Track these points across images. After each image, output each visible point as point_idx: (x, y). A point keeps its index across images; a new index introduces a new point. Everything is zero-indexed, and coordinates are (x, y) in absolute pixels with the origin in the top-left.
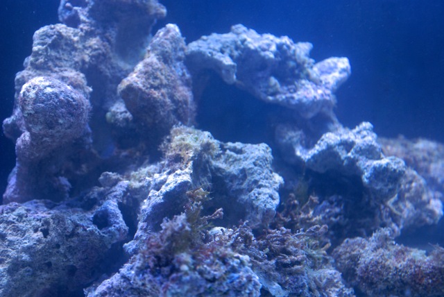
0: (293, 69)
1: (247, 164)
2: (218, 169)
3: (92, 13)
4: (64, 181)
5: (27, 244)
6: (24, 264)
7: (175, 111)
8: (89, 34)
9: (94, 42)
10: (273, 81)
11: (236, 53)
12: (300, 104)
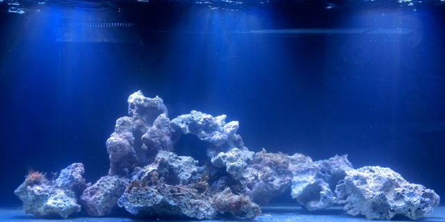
0: (211, 128)
1: (181, 164)
2: (171, 166)
3: (137, 111)
4: (126, 169)
5: (110, 188)
6: (108, 194)
7: (161, 145)
8: (136, 119)
9: (138, 121)
10: (203, 132)
11: (189, 122)
12: (213, 141)
